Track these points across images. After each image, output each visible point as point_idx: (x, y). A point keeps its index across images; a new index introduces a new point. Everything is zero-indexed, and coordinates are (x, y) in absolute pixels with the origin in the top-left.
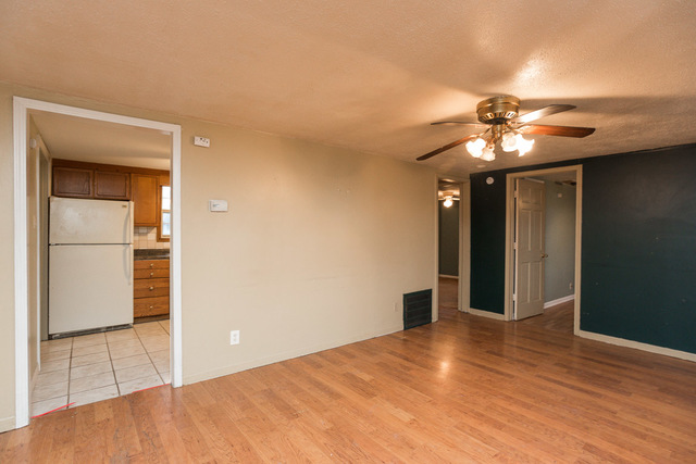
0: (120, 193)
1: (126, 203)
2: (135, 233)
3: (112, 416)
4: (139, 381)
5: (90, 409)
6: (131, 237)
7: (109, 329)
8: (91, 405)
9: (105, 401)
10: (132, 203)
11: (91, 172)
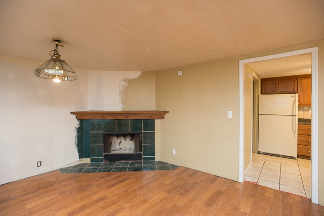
0: (292, 90)
1: (294, 94)
2: (298, 110)
3: (272, 197)
4: (292, 188)
5: (265, 189)
6: (296, 112)
7: (284, 156)
8: (265, 187)
9: (272, 189)
10: (297, 95)
11: (277, 81)
